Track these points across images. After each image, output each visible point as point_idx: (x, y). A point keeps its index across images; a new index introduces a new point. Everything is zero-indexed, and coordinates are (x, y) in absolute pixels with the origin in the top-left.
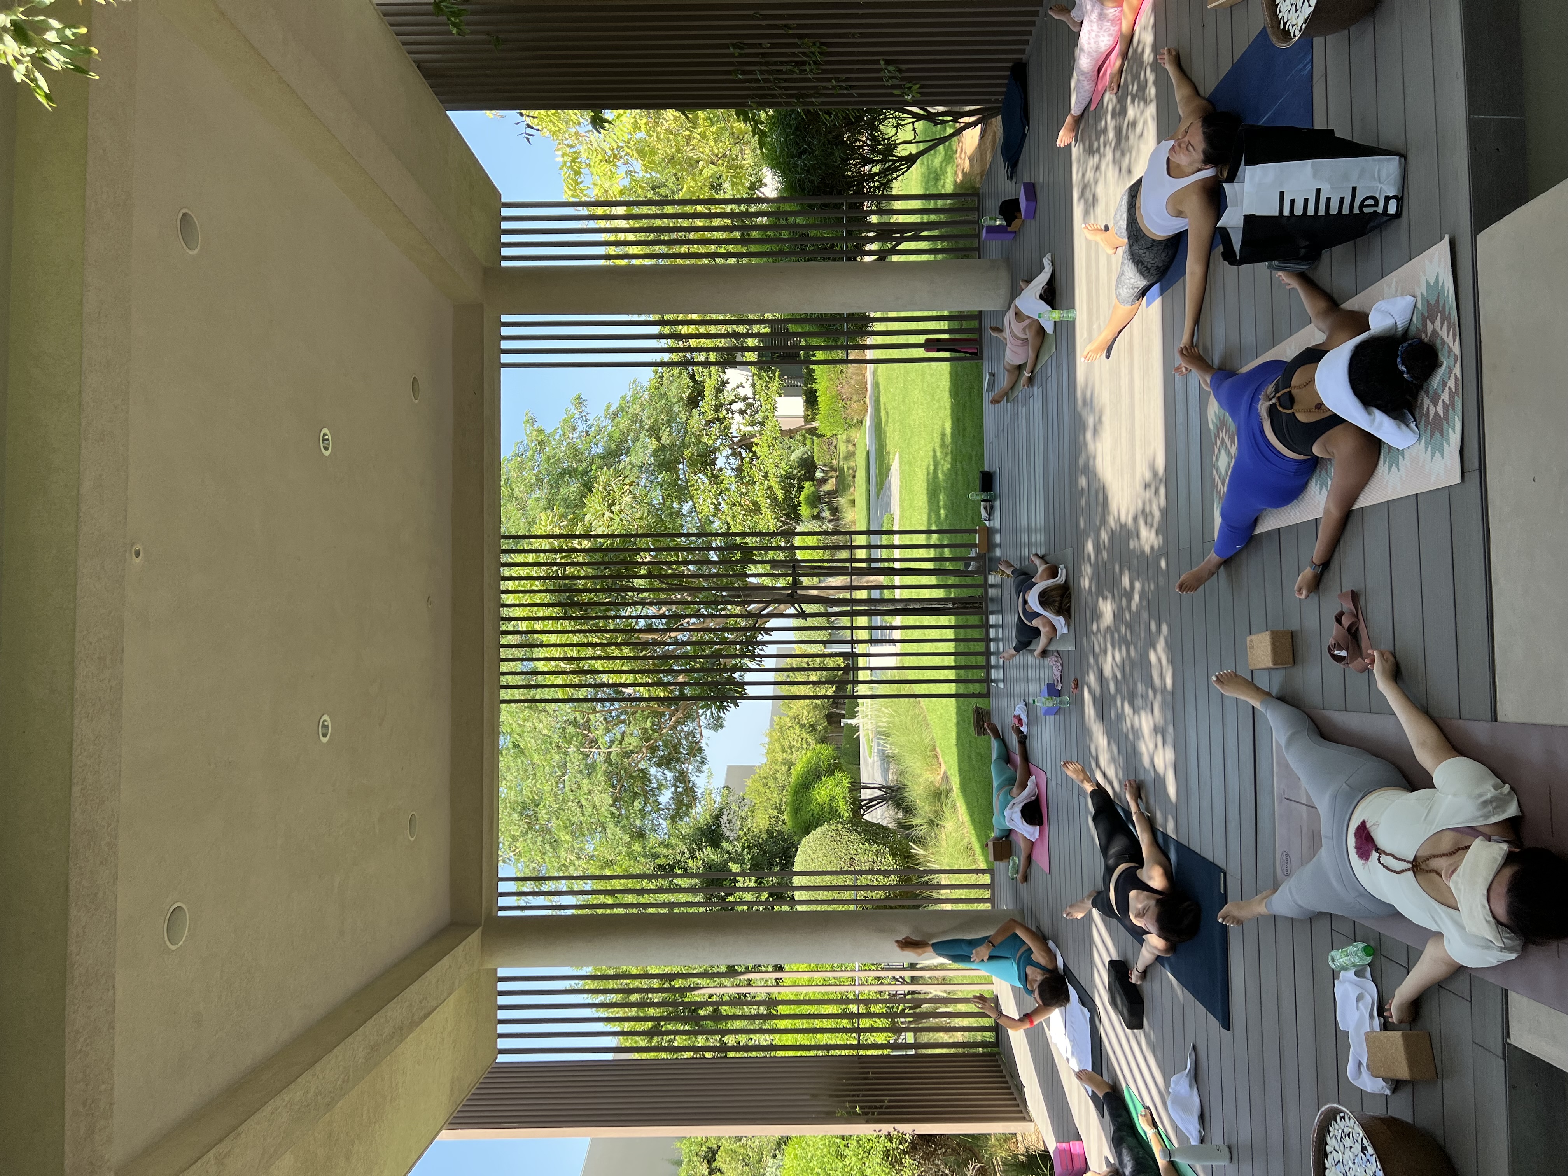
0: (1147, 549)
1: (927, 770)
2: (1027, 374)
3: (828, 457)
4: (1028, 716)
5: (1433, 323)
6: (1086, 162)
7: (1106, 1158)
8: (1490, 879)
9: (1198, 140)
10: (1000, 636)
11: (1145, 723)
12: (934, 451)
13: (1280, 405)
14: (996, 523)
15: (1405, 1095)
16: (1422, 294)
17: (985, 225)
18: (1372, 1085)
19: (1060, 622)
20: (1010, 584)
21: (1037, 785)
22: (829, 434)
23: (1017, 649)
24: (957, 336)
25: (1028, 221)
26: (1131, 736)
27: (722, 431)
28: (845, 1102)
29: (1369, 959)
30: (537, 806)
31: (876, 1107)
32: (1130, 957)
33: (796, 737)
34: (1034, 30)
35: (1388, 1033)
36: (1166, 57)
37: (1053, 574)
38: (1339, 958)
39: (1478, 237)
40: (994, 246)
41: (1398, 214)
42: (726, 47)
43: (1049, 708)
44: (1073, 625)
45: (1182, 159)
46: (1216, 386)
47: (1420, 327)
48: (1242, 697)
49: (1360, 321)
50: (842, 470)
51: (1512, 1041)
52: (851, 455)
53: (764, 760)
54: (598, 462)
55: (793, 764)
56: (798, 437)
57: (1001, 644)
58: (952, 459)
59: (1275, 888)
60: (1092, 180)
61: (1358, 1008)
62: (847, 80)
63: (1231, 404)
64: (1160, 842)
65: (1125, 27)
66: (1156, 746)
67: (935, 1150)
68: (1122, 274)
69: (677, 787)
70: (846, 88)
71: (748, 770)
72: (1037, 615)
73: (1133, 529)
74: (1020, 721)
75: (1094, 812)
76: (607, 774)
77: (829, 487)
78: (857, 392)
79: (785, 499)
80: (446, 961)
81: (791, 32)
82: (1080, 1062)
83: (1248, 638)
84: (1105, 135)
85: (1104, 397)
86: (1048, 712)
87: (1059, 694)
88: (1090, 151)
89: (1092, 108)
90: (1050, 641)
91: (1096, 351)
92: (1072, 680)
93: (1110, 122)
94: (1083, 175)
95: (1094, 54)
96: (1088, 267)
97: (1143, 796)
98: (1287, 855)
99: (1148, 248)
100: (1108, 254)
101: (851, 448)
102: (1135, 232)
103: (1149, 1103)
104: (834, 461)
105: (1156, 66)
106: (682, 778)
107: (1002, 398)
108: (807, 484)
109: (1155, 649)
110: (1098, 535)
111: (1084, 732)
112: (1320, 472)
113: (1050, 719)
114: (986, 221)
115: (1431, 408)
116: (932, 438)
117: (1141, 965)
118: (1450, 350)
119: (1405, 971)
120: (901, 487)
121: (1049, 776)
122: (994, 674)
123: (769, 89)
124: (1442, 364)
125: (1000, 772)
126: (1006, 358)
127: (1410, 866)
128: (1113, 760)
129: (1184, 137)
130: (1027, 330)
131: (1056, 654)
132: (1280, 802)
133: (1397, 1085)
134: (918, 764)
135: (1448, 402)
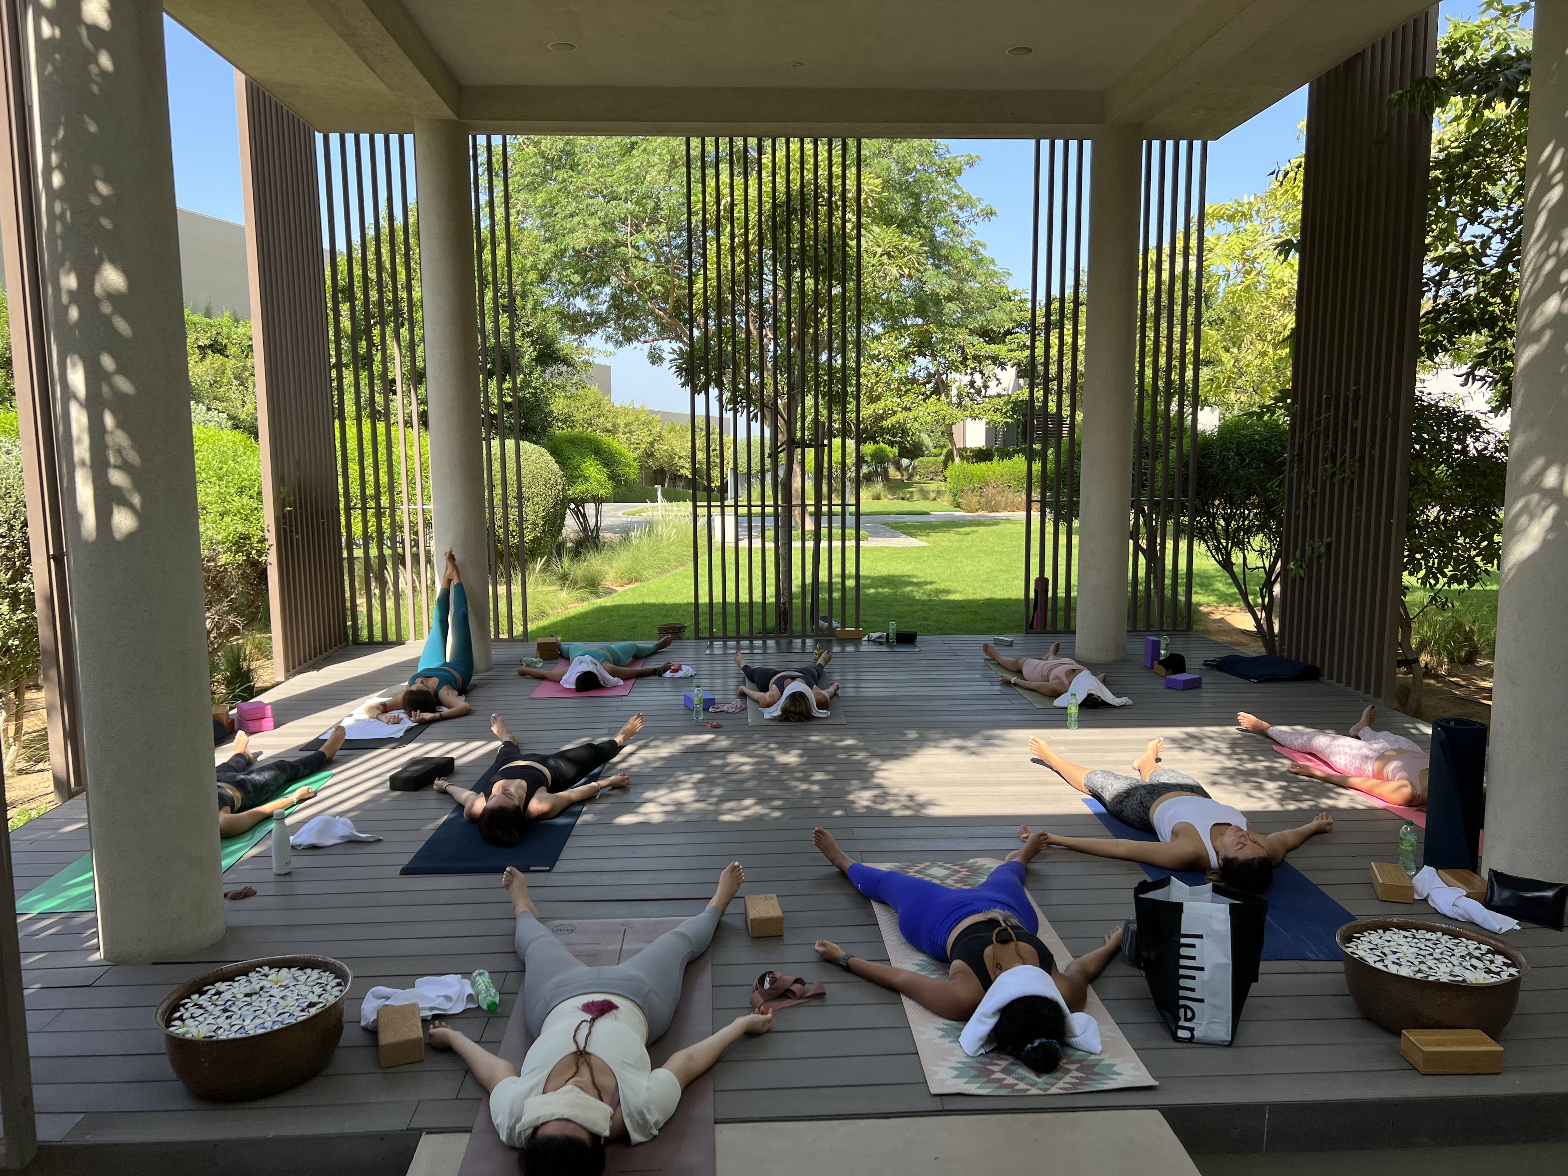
0: (851, 797)
1: (616, 573)
2: (1013, 680)
3: (923, 471)
4: (681, 678)
5: (1077, 1070)
6: (1223, 740)
7: (261, 753)
8: (578, 1121)
9: (1247, 853)
10: (756, 651)
11: (685, 795)
12: (931, 583)
13: (999, 931)
14: (865, 647)
15: (363, 1039)
16: (1103, 1060)
17: (1162, 640)
18: (369, 1009)
19: (776, 711)
20: (808, 661)
21: (615, 687)
22: (947, 473)
23: (746, 668)
24: (1050, 606)
25: (1164, 682)
26: (671, 780)
27: (953, 363)
28: (294, 495)
29: (485, 1007)
30: (571, 168)
31: (291, 526)
32: (457, 778)
33: (640, 438)
34: (1351, 689)
35: (420, 1024)
36: (1325, 821)
37: (822, 705)
38: (483, 981)
39: (1157, 1111)
40: (1139, 646)
41: (1176, 1039)
42: (1357, 383)
43: (692, 701)
44: (772, 723)
45: (1229, 838)
46: (1010, 867)
47: (1072, 1058)
48: (719, 889)
49: (1077, 1003)
50: (909, 486)
51: (424, 1136)
52: (925, 495)
53: (617, 405)
54: (927, 235)
55: (614, 434)
56: (943, 441)
57: (747, 651)
58: (925, 600)
59: (542, 919)
60: (1206, 746)
61: (438, 996)
62: (1314, 505)
63: (996, 882)
64: (571, 808)
65: (1354, 781)
66: (664, 805)
67: (252, 584)
68: (1117, 777)
69: (591, 315)
70: (1305, 504)
71: (606, 388)
72: (782, 690)
73: (869, 784)
74: (676, 671)
75: (596, 743)
76: (605, 243)
77: (893, 473)
78: (988, 502)
79: (882, 428)
80: (424, 83)
81: (1367, 449)
82: (351, 727)
83: (774, 895)
84: (1249, 760)
85: (993, 757)
86: (688, 699)
87: (706, 709)
88: (1234, 744)
89: (1275, 747)
90: (756, 701)
91: (1040, 750)
92: (721, 723)
93: (1261, 765)
94: (1210, 738)
95: (1328, 750)
96: (1119, 742)
97: (615, 792)
98: (573, 931)
99: (1142, 803)
100: (1133, 761)
101: (932, 495)
102: (1157, 791)
103: (320, 796)
104: (918, 477)
105: (1316, 811)
106: (601, 321)
107: (990, 655)
108: (896, 450)
109: (756, 804)
110: (861, 749)
111: (672, 734)
112: (934, 965)
113: (681, 700)
114: (1164, 640)
115: (998, 1067)
116: (943, 580)
117: (452, 789)
118: (1052, 1085)
119: (478, 1039)
120: (895, 548)
121: (624, 698)
122: (718, 644)
123: (1310, 426)
124: (1038, 1076)
125: (624, 650)
126: (1029, 660)
127: (582, 1048)
128: (647, 762)
129: (1251, 840)
130: (1056, 681)
131: (744, 706)
132: (622, 924)
133: (372, 1032)
134: (622, 565)
135: (1004, 1082)
